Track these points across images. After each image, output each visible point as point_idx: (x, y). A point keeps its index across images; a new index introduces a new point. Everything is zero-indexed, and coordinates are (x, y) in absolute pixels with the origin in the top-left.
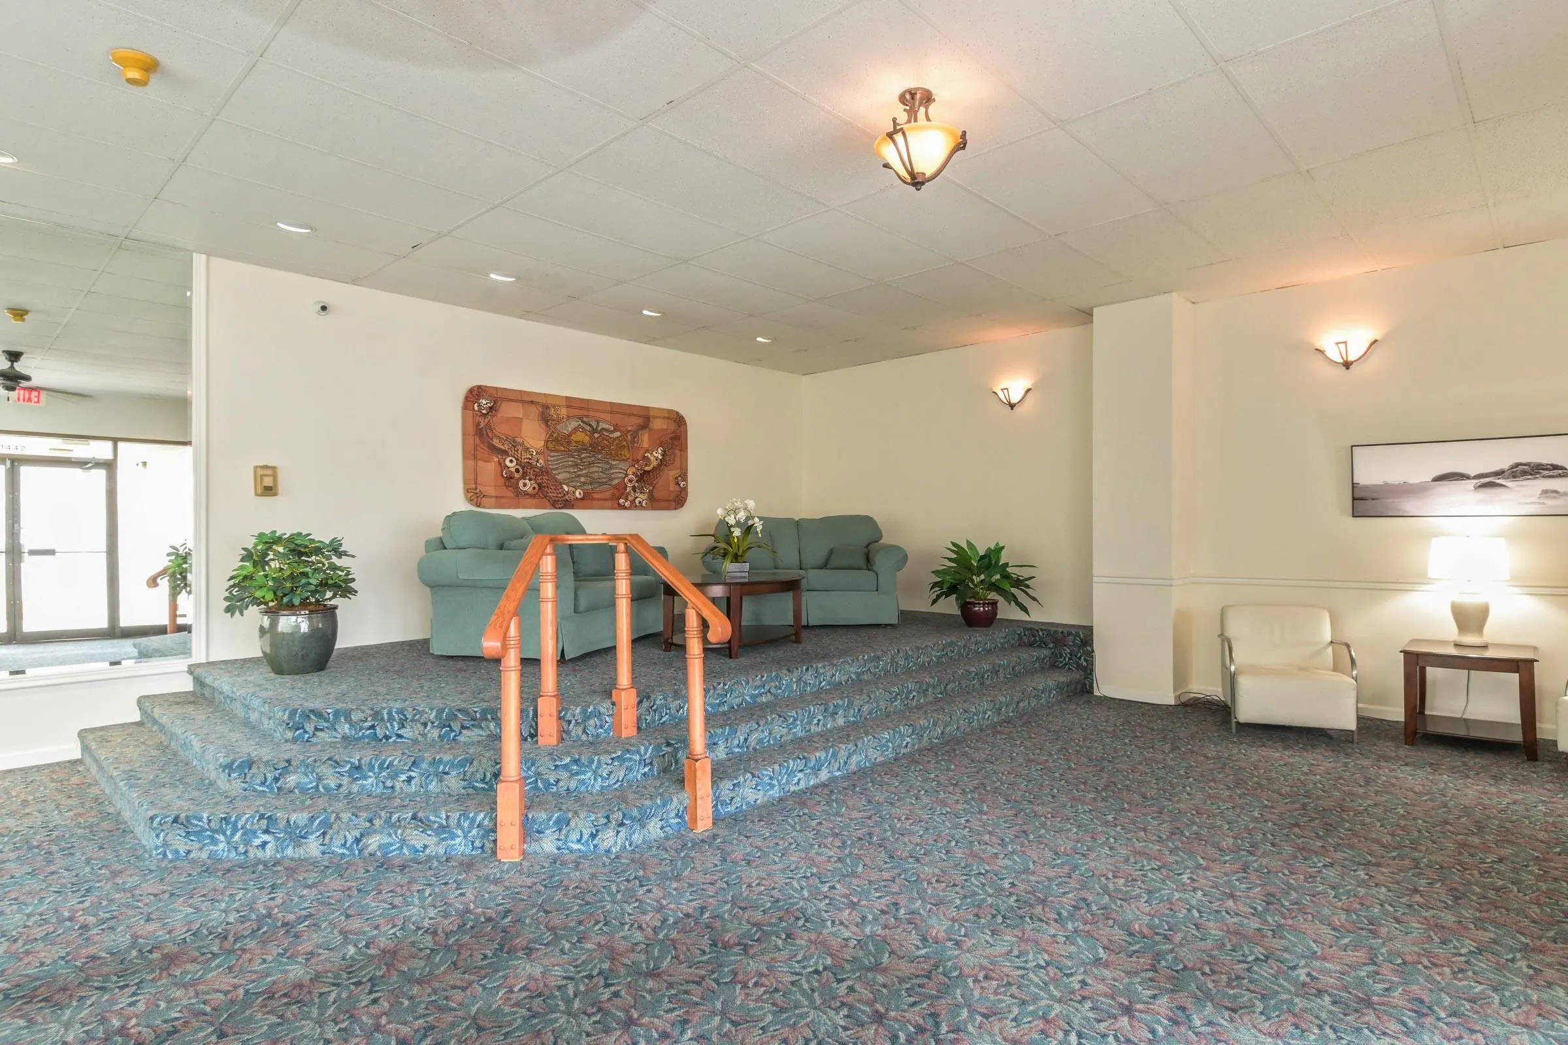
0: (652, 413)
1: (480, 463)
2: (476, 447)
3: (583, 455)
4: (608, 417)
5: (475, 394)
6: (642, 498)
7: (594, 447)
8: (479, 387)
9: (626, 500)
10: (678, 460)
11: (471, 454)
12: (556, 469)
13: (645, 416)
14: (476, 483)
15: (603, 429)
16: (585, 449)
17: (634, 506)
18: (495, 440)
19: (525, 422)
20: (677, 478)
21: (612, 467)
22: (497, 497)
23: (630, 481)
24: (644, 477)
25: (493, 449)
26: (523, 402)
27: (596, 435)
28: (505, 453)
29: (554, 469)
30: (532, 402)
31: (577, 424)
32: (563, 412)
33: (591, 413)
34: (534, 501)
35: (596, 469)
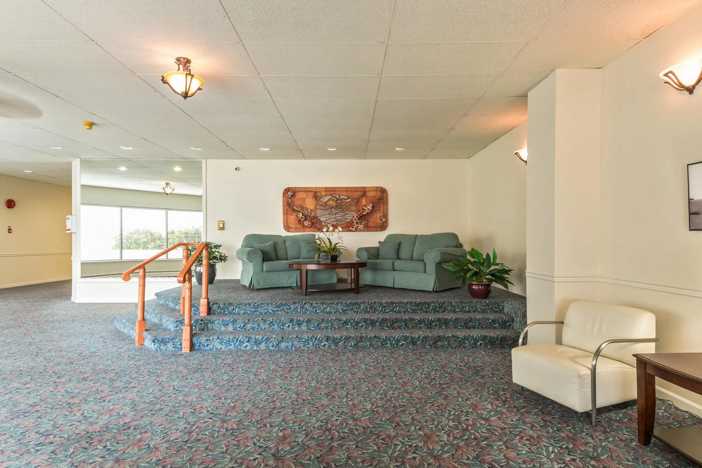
0: (367, 189)
1: (288, 216)
2: (287, 210)
3: (332, 210)
4: (345, 193)
5: (287, 190)
6: (361, 227)
7: (337, 207)
8: (288, 188)
9: (353, 228)
10: (382, 209)
11: (286, 213)
12: (320, 216)
13: (364, 191)
14: (287, 223)
15: (342, 199)
16: (333, 208)
17: (357, 230)
18: (294, 207)
19: (307, 199)
20: (381, 217)
21: (346, 214)
22: (295, 228)
23: (355, 219)
24: (362, 218)
25: (294, 210)
26: (306, 191)
27: (339, 201)
28: (298, 211)
29: (319, 216)
30: (310, 191)
31: (330, 198)
32: (324, 193)
33: (336, 193)
34: (310, 229)
35: (339, 215)
